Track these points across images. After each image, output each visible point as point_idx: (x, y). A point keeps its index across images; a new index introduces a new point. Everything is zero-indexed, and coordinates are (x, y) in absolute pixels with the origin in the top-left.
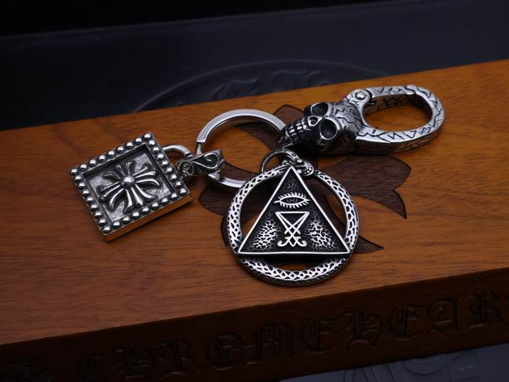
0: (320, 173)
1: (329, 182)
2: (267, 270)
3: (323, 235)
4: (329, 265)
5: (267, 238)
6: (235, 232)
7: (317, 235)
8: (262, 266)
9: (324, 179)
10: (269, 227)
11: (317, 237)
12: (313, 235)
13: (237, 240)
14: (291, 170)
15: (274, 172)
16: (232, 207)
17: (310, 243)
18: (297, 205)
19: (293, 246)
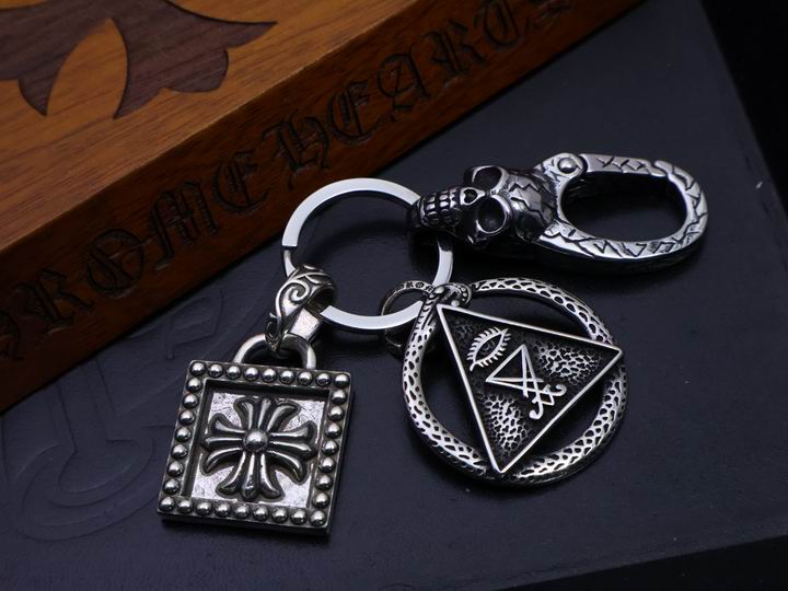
0: (477, 285)
1: (501, 286)
2: (553, 463)
3: (568, 358)
5: (508, 423)
6: (462, 453)
7: (561, 365)
8: (543, 466)
9: (491, 288)
10: (496, 406)
11: (564, 367)
12: (557, 369)
13: (477, 460)
14: (444, 310)
15: (424, 331)
16: (422, 425)
17: (565, 381)
18: (500, 348)
19: (552, 404)
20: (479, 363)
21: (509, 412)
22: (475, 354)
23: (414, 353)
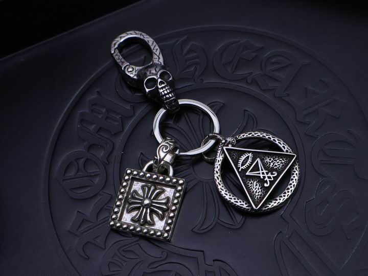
0: (237, 137)
1: (246, 136)
2: (276, 202)
4: (295, 170)
5: (257, 189)
6: (241, 203)
8: (272, 204)
9: (243, 137)
10: (251, 183)
14: (226, 149)
15: (220, 158)
16: (224, 195)
17: (276, 170)
18: (250, 160)
19: (272, 179)
20: (243, 168)
21: (256, 185)
22: (240, 165)
23: (217, 167)
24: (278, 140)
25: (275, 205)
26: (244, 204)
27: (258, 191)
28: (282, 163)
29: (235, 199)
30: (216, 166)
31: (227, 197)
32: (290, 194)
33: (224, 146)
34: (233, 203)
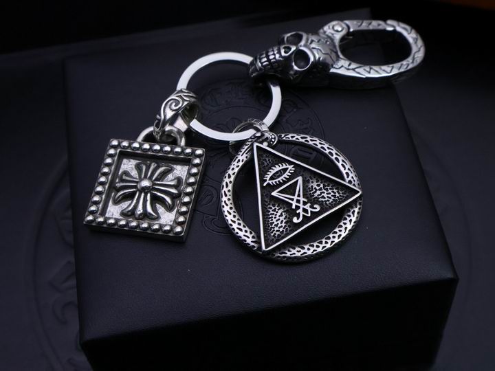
0: (283, 136)
1: (297, 139)
2: (300, 251)
3: (327, 190)
5: (279, 222)
6: (246, 234)
7: (321, 193)
8: (293, 251)
9: (291, 139)
10: (274, 210)
11: (323, 194)
12: (318, 195)
13: (254, 240)
14: (257, 146)
15: (242, 157)
16: (226, 213)
17: (321, 204)
18: (286, 175)
19: (309, 215)
20: (270, 182)
21: (281, 215)
22: (269, 177)
23: (233, 169)
24: (343, 161)
25: (298, 254)
26: (250, 236)
27: (279, 225)
28: (334, 196)
29: (239, 224)
30: (232, 167)
31: (229, 218)
32: (328, 246)
33: (256, 141)
34: (234, 229)
